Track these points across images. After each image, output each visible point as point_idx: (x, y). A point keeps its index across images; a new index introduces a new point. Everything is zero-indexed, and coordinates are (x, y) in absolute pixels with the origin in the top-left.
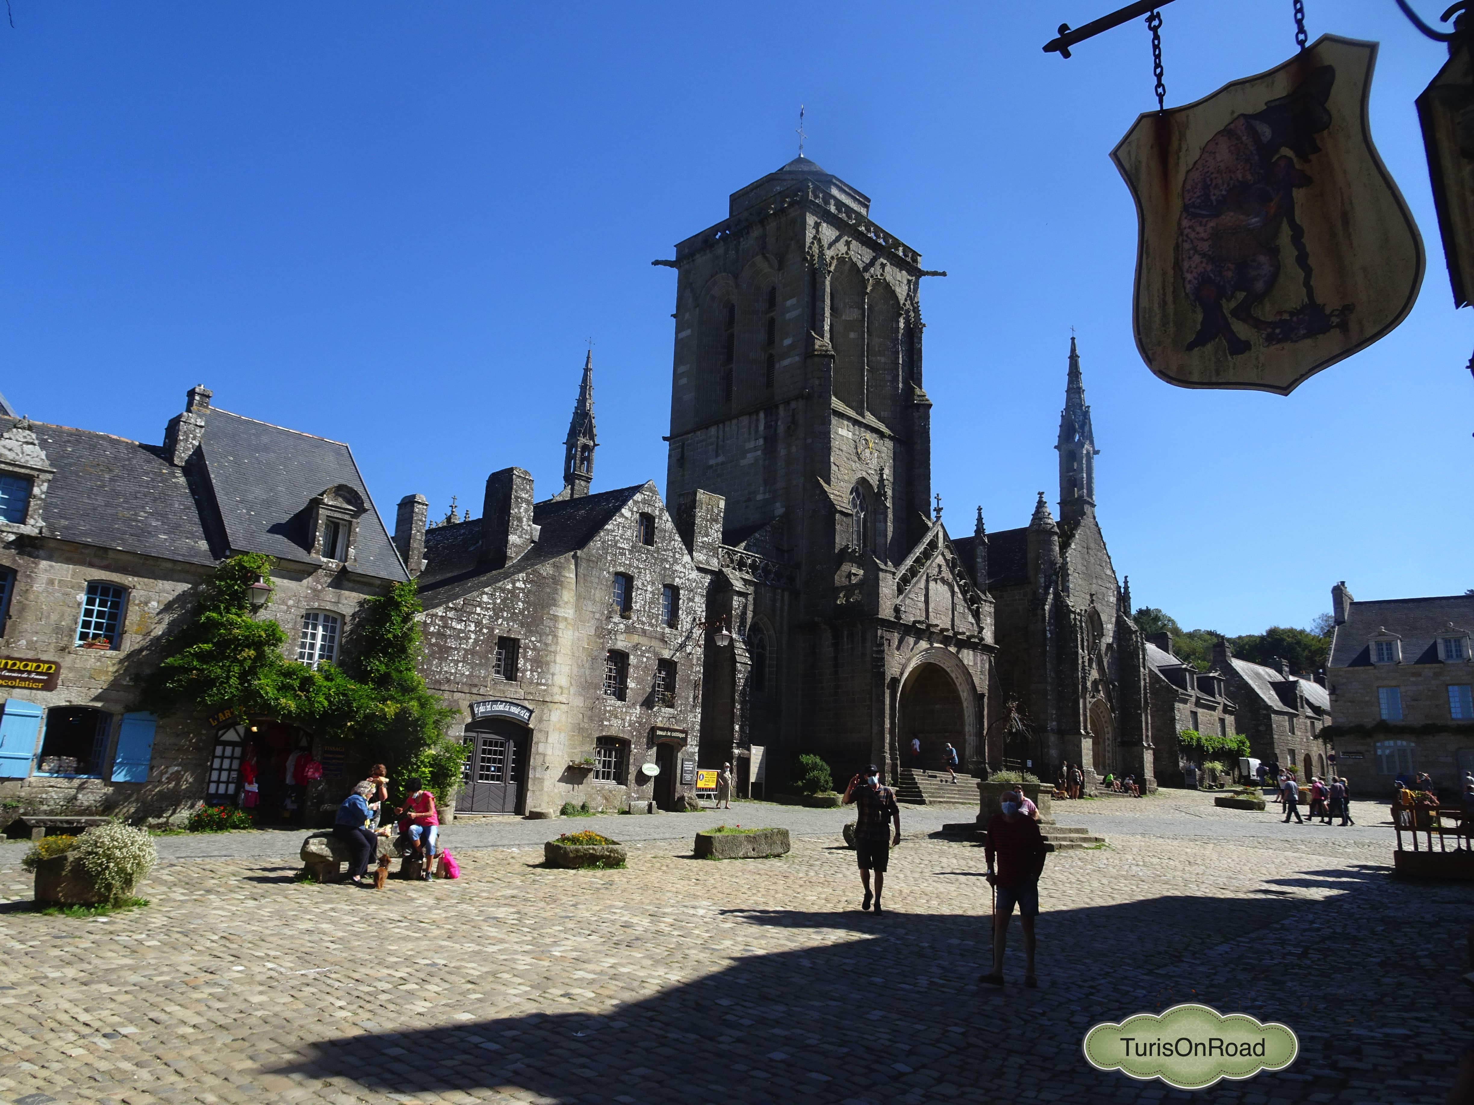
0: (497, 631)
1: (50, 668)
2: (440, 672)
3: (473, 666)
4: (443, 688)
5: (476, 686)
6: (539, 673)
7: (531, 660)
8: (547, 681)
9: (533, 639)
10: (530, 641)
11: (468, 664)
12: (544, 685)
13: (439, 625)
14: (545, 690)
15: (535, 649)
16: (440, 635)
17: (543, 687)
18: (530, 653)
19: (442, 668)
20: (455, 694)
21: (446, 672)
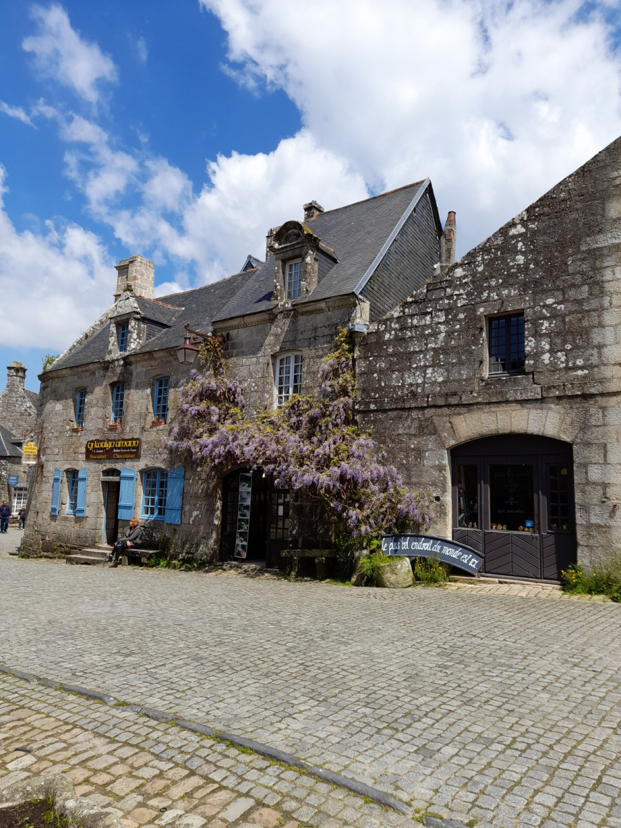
0: (482, 310)
1: (136, 443)
2: (403, 385)
3: (448, 367)
4: (407, 406)
5: (455, 394)
6: (567, 353)
7: (548, 335)
8: (586, 360)
9: (550, 301)
10: (545, 306)
11: (440, 366)
12: (582, 368)
13: (394, 329)
14: (586, 376)
15: (554, 316)
16: (400, 340)
17: (580, 373)
18: (546, 324)
19: (404, 381)
20: (426, 411)
21: (411, 385)
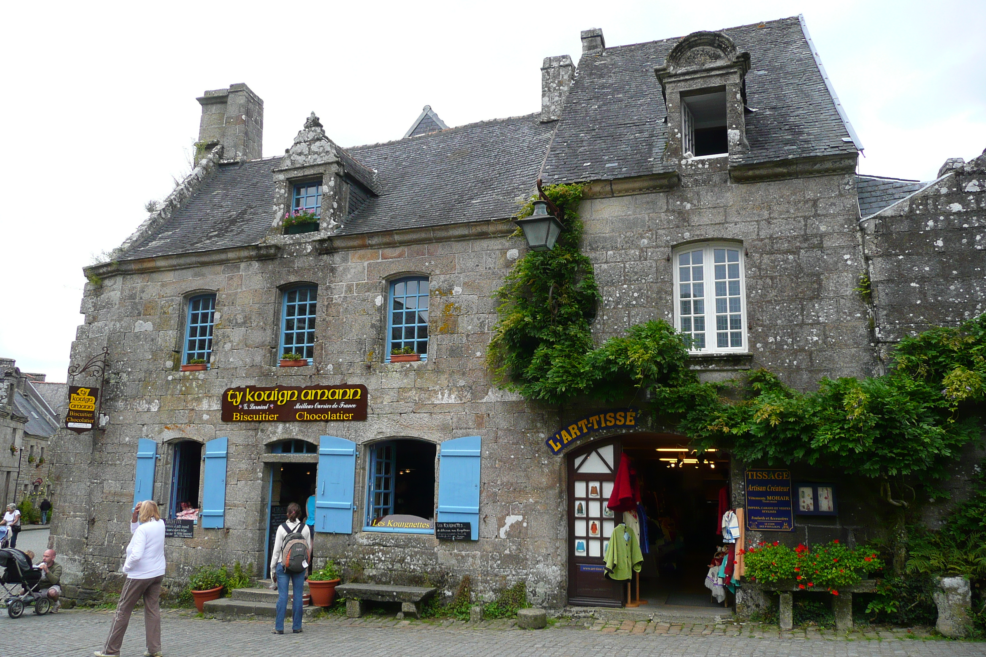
1: (355, 393)
